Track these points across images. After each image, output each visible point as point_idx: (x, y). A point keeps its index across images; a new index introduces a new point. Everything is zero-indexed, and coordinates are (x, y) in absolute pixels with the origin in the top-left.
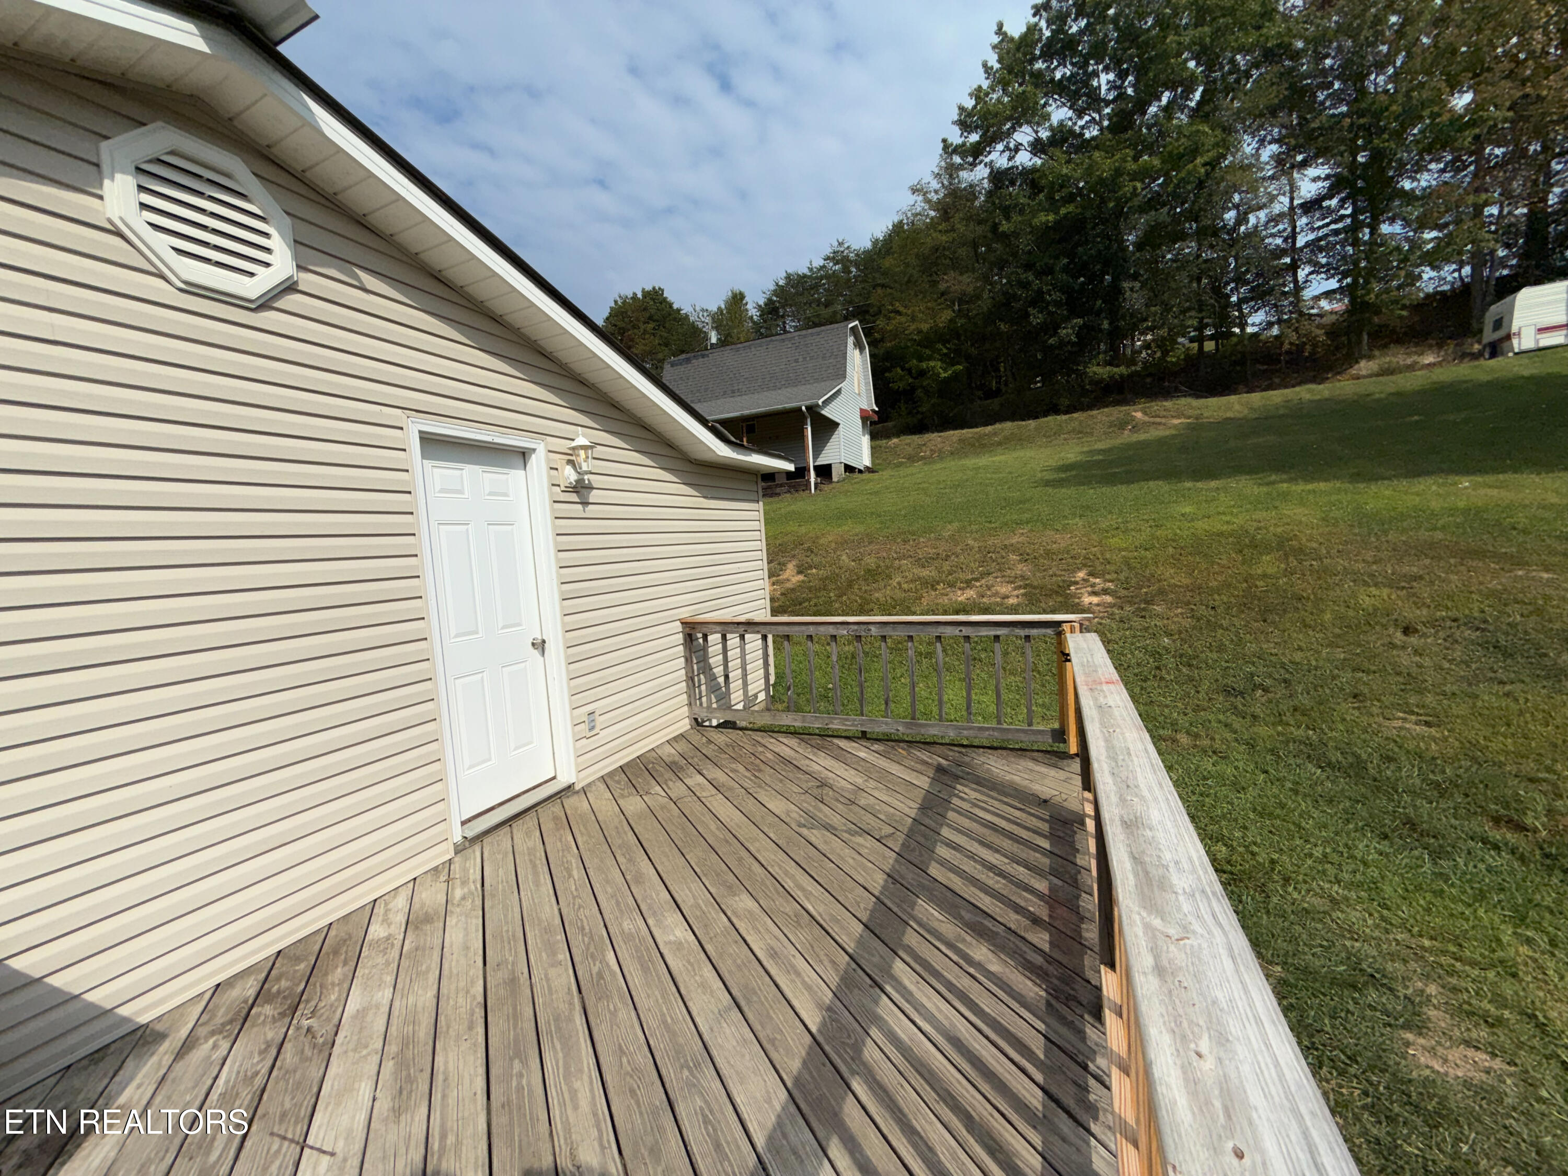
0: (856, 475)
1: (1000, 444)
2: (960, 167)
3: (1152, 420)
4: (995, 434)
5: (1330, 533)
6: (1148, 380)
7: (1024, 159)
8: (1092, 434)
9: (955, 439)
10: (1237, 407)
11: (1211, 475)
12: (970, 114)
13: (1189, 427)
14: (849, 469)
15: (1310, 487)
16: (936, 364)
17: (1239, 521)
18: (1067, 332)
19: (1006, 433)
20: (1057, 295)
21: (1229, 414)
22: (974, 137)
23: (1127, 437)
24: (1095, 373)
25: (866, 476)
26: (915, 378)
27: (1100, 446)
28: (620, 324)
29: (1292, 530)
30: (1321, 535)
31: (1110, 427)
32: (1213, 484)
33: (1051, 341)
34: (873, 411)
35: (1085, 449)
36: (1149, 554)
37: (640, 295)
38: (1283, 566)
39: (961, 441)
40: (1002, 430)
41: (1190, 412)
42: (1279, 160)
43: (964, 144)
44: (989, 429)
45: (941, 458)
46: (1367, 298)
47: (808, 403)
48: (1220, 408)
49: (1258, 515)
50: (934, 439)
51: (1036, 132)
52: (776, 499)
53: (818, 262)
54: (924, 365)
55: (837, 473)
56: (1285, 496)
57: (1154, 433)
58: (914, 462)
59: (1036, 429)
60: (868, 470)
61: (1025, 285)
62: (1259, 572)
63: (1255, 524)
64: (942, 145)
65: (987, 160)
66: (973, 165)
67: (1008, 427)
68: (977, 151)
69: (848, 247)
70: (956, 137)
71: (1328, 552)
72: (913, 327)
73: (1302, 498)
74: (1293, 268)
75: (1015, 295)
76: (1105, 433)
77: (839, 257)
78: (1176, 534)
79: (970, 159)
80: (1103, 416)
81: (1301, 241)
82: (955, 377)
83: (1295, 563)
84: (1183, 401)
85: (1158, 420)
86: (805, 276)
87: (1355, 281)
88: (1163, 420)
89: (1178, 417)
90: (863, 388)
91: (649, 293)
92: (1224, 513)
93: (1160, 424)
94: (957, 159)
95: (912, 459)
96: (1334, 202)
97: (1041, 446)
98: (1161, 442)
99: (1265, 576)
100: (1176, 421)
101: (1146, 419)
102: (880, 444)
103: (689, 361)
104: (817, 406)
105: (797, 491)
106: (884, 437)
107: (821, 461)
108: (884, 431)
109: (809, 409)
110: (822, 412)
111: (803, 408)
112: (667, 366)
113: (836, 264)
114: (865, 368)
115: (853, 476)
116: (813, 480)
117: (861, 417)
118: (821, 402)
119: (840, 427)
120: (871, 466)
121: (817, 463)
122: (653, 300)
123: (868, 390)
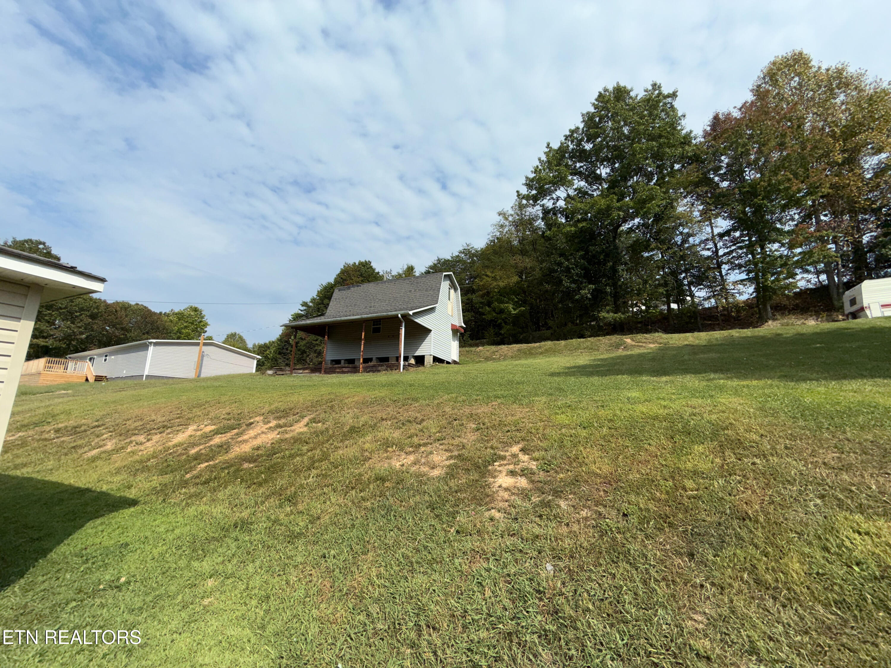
0: (445, 365)
1: (541, 353)
2: (526, 206)
3: (637, 344)
4: (540, 347)
5: (770, 424)
6: (639, 325)
7: (561, 203)
8: (598, 350)
9: (515, 349)
10: (691, 339)
11: (665, 373)
12: (532, 180)
13: (660, 349)
14: (436, 360)
15: (745, 383)
16: (511, 307)
17: (676, 406)
18: (586, 292)
19: (547, 347)
20: (578, 271)
21: (686, 343)
22: (534, 192)
23: (621, 352)
24: (604, 318)
25: (453, 365)
26: (497, 314)
27: (602, 357)
28: (344, 277)
29: (728, 418)
30: (761, 425)
31: (610, 346)
32: (664, 379)
33: (577, 297)
34: (462, 327)
35: (593, 358)
36: (584, 433)
37: (357, 264)
38: (718, 460)
39: (519, 350)
40: (545, 345)
41: (662, 341)
42: (703, 213)
43: (528, 195)
44: (538, 344)
45: (504, 359)
46: (766, 284)
47: (402, 312)
48: (680, 339)
49: (694, 402)
50: (504, 348)
51: (567, 190)
52: (379, 374)
53: (456, 254)
54: (502, 306)
55: (428, 360)
56: (721, 389)
57: (636, 351)
58: (488, 360)
59: (565, 346)
60: (455, 362)
61: (560, 264)
62: (689, 465)
63: (689, 410)
64: (516, 194)
65: (542, 203)
66: (534, 205)
67: (549, 343)
68: (535, 199)
69: (473, 247)
70: (524, 191)
71: (773, 448)
72: (495, 284)
73: (736, 391)
74: (719, 266)
75: (554, 269)
76: (606, 350)
77: (467, 252)
78: (615, 415)
79: (531, 202)
80: (605, 341)
81: (721, 253)
82: (521, 314)
83: (733, 459)
84: (657, 334)
85: (641, 344)
86: (448, 260)
87: (757, 275)
88: (644, 345)
89: (653, 343)
90: (456, 312)
91: (362, 263)
92: (663, 399)
93: (642, 346)
94: (524, 202)
95: (487, 359)
96: (737, 234)
97: (565, 356)
98: (640, 355)
99: (696, 473)
100: (652, 346)
101: (633, 343)
102: (467, 349)
103: (349, 288)
104: (409, 315)
105: (392, 370)
106: (471, 346)
107: (418, 353)
108: (471, 342)
109: (403, 316)
110: (416, 320)
111: (399, 316)
112: (336, 291)
113: (466, 255)
114: (458, 301)
115: (441, 365)
116: (402, 363)
117: (452, 330)
118: (411, 313)
119: (432, 332)
120: (458, 361)
121: (415, 355)
122: (364, 266)
123: (459, 314)
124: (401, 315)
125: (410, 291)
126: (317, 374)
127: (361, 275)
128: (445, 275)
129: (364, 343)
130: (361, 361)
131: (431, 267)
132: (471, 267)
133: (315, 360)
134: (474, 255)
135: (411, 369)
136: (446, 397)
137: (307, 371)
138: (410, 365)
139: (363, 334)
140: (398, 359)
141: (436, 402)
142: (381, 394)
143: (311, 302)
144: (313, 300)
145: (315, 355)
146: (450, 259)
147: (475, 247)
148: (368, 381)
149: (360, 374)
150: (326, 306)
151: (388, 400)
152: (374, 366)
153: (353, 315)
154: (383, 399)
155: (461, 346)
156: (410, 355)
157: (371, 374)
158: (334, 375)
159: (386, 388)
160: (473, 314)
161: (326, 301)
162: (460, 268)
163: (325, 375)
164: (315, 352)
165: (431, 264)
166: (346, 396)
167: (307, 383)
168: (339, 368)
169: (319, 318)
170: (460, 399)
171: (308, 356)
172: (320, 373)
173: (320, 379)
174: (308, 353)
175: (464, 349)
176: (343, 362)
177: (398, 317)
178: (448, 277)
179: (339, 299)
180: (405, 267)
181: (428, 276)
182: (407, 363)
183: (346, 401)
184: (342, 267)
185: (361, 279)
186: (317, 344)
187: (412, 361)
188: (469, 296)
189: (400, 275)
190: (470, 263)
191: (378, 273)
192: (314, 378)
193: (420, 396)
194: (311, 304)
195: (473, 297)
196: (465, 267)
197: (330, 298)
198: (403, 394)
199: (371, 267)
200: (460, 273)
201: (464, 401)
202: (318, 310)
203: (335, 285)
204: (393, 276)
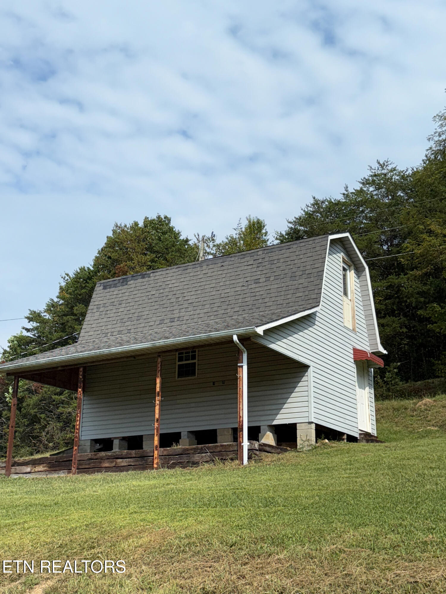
0: (344, 445)
25: (362, 445)
28: (114, 255)
34: (378, 354)
37: (141, 224)
47: (242, 330)
52: (195, 470)
53: (355, 186)
55: (305, 435)
60: (367, 437)
69: (394, 169)
86: (338, 203)
90: (362, 322)
91: (152, 222)
102: (395, 403)
103: (125, 282)
104: (259, 336)
105: (223, 460)
106: (403, 395)
107: (281, 419)
108: (402, 385)
109: (243, 339)
110: (273, 346)
111: (235, 338)
112: (98, 289)
113: (378, 188)
114: (365, 296)
115: (335, 444)
116: (246, 444)
117: (356, 361)
118: (260, 330)
119: (311, 370)
120: (374, 433)
121: (275, 422)
122: (156, 229)
123: (370, 325)
124: (239, 337)
125: (257, 281)
126: (62, 474)
127: (150, 249)
128: (332, 241)
129: (161, 401)
130: (156, 439)
131: (300, 221)
132: (393, 213)
133: (59, 436)
134: (397, 186)
135: (268, 458)
136: (351, 535)
137: (41, 468)
138: (264, 448)
139: (158, 381)
140: (236, 432)
141: (327, 548)
142: (200, 527)
143: (48, 310)
144: (52, 307)
145: (59, 425)
146: (340, 198)
147: (400, 168)
148: (172, 491)
149: (154, 472)
150: (80, 319)
151: (216, 543)
152: (184, 452)
153: (136, 341)
154: (205, 538)
155: (379, 397)
156: (263, 425)
157: (178, 470)
158: (98, 476)
159: (211, 511)
160: (403, 319)
161: (78, 308)
162: (366, 218)
163: (80, 477)
164: (59, 417)
165: (299, 213)
166: (125, 532)
167: (41, 498)
168: (108, 458)
169: (64, 349)
170: (384, 541)
171: (45, 427)
172: (69, 470)
173: (68, 486)
174: (43, 422)
175: (387, 403)
176: (116, 443)
177: (232, 341)
178: (341, 243)
179: (104, 305)
180: (244, 224)
181: (296, 246)
182: (256, 445)
183: (124, 545)
184: (111, 234)
185: (150, 256)
186: (62, 402)
187: (269, 439)
188: (393, 279)
189: (232, 242)
190: (389, 205)
191: (187, 241)
192: (56, 484)
193: (288, 531)
194: (47, 316)
195: (402, 279)
196: (380, 214)
197: (86, 300)
198: (250, 526)
199: (171, 230)
200: (367, 230)
201: (394, 547)
202: (63, 327)
203: (96, 272)
204: (218, 246)
